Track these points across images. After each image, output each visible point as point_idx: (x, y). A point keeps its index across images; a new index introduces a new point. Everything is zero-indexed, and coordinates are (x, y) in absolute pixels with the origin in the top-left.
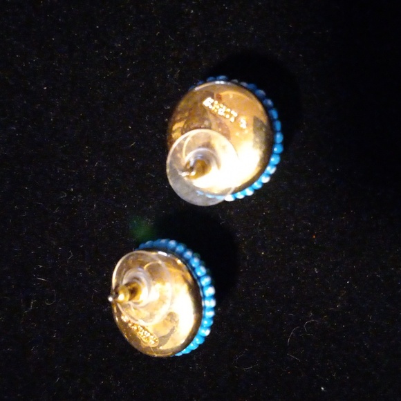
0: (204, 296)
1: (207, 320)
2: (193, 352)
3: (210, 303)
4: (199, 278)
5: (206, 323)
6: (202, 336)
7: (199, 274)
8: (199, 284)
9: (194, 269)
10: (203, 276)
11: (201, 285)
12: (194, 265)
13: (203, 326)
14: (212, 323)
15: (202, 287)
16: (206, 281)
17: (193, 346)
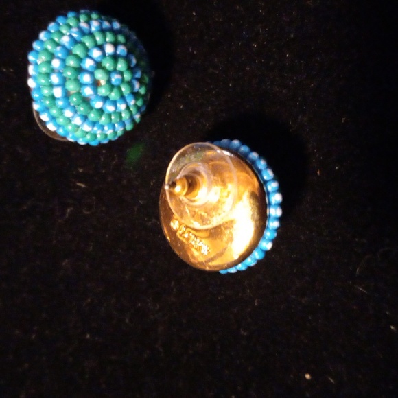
0: (270, 204)
1: (270, 231)
2: (249, 268)
3: (275, 212)
4: (266, 182)
5: (269, 234)
6: (262, 251)
7: (265, 178)
8: (265, 188)
9: (260, 171)
10: (270, 180)
11: (267, 190)
12: (260, 167)
13: (265, 238)
14: (275, 235)
15: (268, 193)
16: (272, 186)
17: (250, 262)
